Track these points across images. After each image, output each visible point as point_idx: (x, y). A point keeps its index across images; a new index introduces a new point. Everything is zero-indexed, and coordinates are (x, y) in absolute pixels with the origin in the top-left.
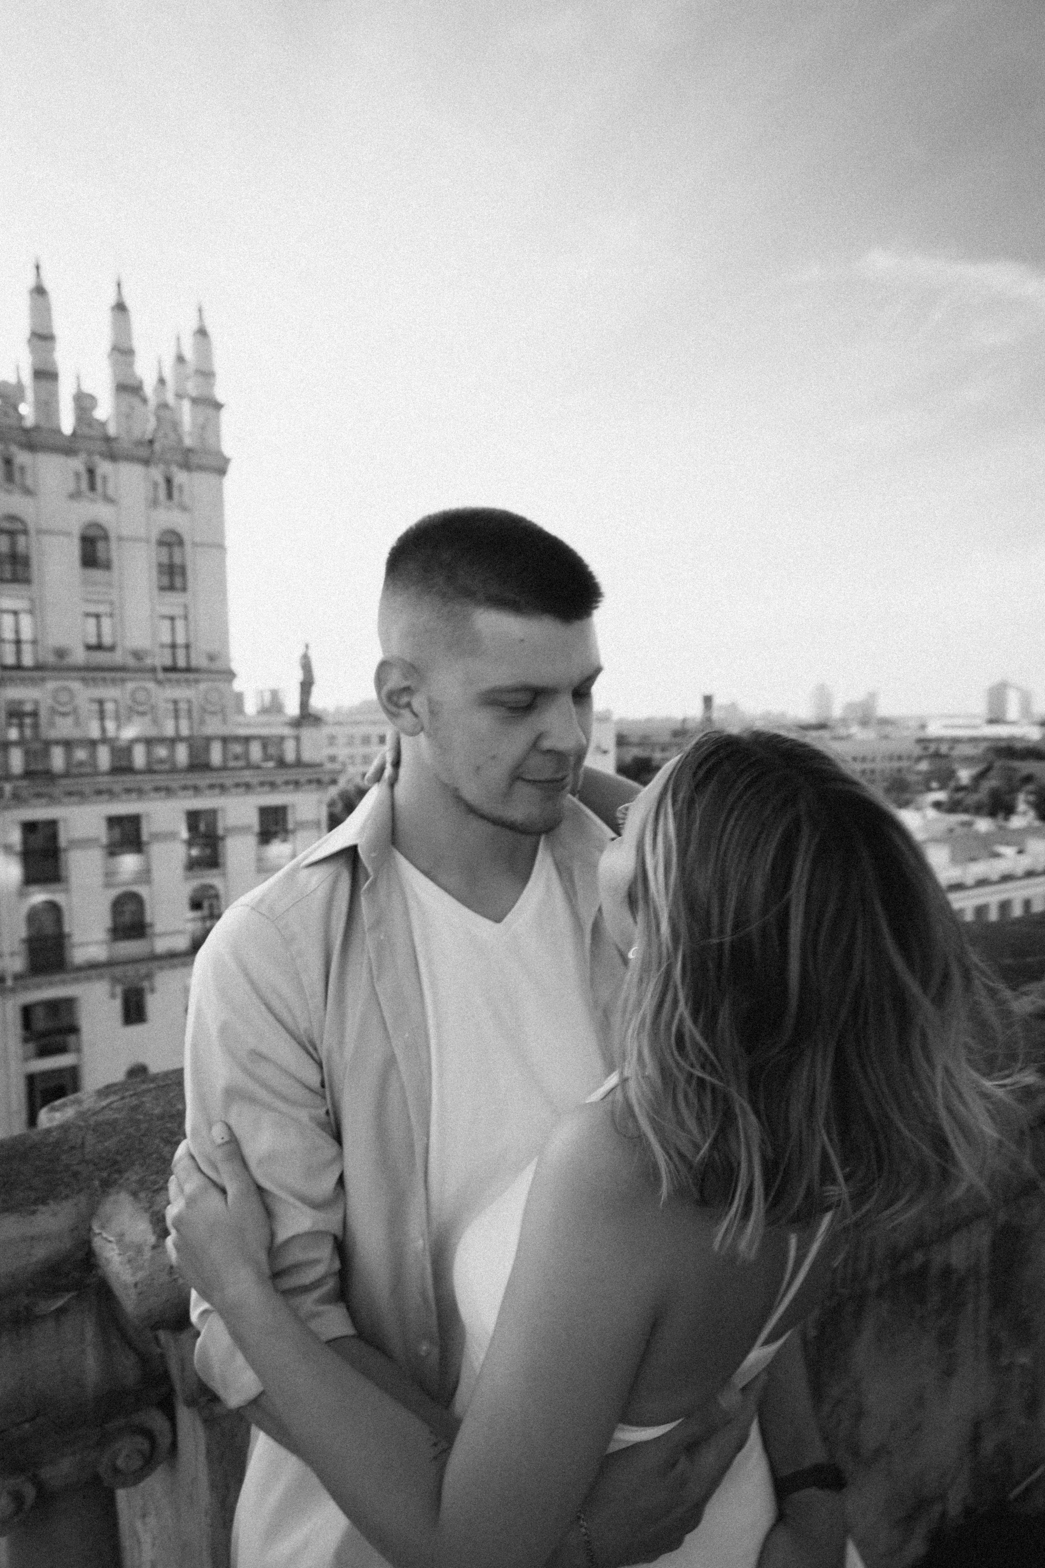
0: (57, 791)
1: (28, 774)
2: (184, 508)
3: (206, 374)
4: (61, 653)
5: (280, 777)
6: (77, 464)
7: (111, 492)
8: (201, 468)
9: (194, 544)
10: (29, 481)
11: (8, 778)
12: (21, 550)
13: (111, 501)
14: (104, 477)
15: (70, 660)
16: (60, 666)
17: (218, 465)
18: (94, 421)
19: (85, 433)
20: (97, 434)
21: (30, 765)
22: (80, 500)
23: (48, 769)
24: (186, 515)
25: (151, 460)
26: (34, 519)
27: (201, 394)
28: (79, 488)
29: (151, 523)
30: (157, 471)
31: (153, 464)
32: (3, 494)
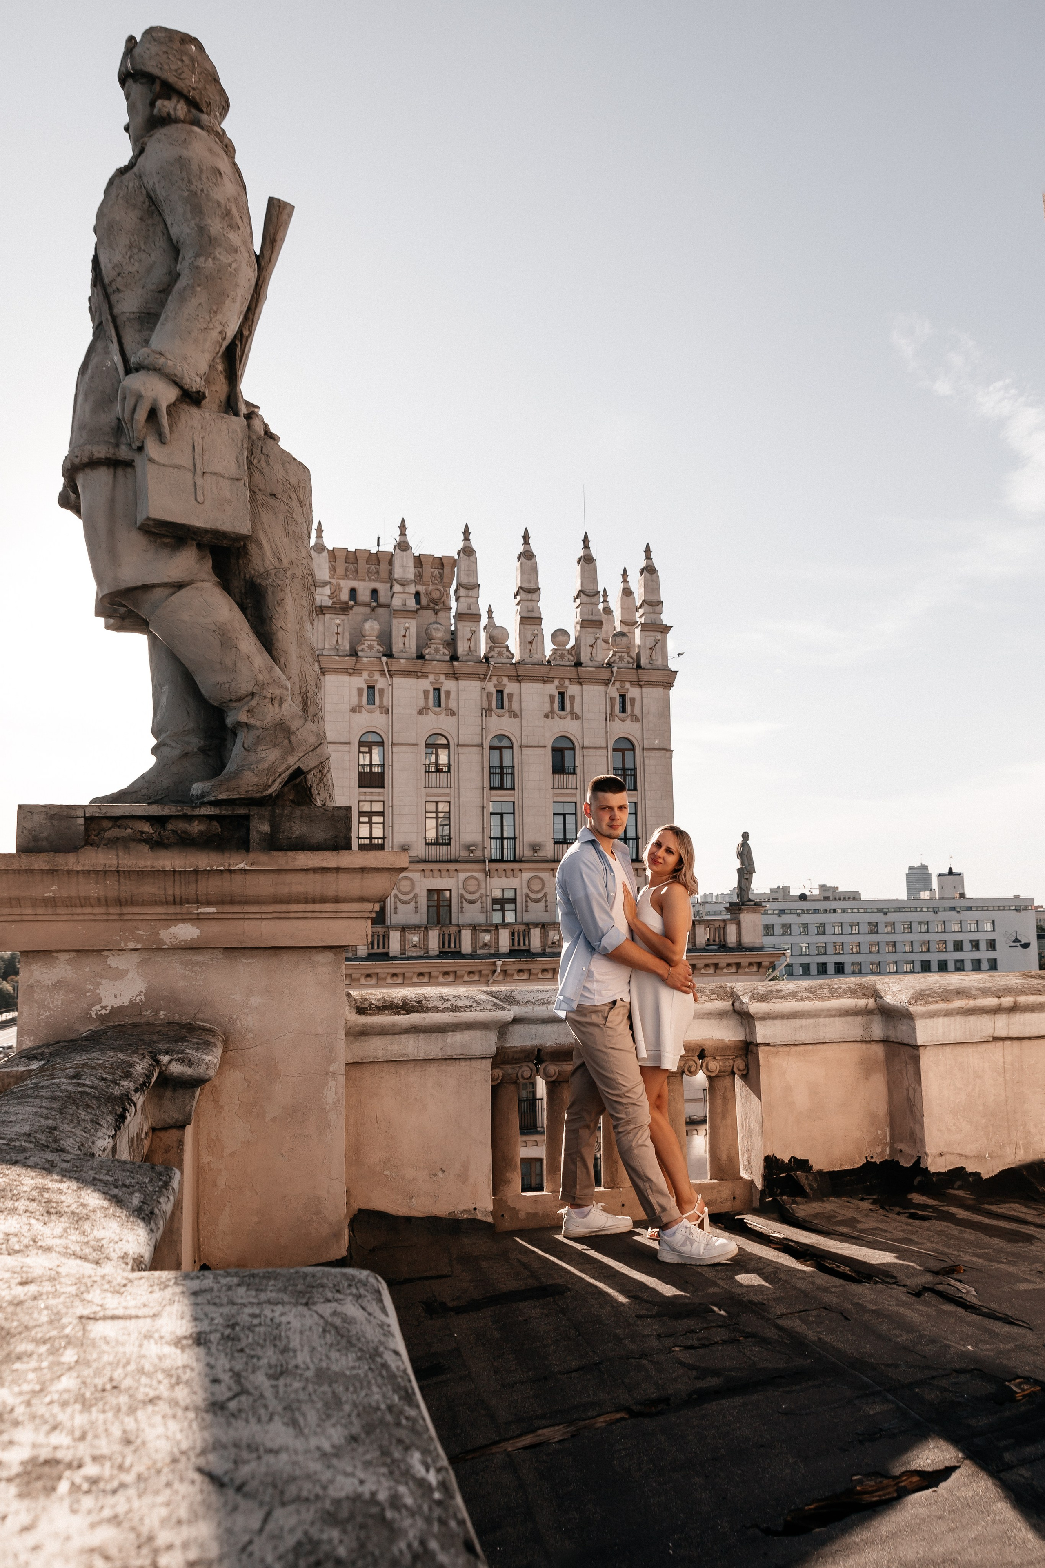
0: (536, 967)
1: (514, 952)
2: (635, 719)
3: (654, 604)
4: (535, 848)
5: (723, 958)
6: (551, 689)
7: (577, 709)
8: (651, 684)
9: (643, 749)
10: (515, 706)
11: (498, 955)
12: (507, 762)
13: (578, 718)
14: (572, 698)
15: (541, 854)
16: (534, 858)
17: (666, 679)
18: (566, 653)
19: (558, 663)
20: (568, 663)
21: (513, 945)
22: (553, 718)
23: (526, 947)
24: (637, 725)
25: (610, 680)
26: (518, 736)
27: (650, 621)
28: (552, 707)
29: (609, 734)
30: (614, 689)
31: (611, 684)
32: (495, 718)
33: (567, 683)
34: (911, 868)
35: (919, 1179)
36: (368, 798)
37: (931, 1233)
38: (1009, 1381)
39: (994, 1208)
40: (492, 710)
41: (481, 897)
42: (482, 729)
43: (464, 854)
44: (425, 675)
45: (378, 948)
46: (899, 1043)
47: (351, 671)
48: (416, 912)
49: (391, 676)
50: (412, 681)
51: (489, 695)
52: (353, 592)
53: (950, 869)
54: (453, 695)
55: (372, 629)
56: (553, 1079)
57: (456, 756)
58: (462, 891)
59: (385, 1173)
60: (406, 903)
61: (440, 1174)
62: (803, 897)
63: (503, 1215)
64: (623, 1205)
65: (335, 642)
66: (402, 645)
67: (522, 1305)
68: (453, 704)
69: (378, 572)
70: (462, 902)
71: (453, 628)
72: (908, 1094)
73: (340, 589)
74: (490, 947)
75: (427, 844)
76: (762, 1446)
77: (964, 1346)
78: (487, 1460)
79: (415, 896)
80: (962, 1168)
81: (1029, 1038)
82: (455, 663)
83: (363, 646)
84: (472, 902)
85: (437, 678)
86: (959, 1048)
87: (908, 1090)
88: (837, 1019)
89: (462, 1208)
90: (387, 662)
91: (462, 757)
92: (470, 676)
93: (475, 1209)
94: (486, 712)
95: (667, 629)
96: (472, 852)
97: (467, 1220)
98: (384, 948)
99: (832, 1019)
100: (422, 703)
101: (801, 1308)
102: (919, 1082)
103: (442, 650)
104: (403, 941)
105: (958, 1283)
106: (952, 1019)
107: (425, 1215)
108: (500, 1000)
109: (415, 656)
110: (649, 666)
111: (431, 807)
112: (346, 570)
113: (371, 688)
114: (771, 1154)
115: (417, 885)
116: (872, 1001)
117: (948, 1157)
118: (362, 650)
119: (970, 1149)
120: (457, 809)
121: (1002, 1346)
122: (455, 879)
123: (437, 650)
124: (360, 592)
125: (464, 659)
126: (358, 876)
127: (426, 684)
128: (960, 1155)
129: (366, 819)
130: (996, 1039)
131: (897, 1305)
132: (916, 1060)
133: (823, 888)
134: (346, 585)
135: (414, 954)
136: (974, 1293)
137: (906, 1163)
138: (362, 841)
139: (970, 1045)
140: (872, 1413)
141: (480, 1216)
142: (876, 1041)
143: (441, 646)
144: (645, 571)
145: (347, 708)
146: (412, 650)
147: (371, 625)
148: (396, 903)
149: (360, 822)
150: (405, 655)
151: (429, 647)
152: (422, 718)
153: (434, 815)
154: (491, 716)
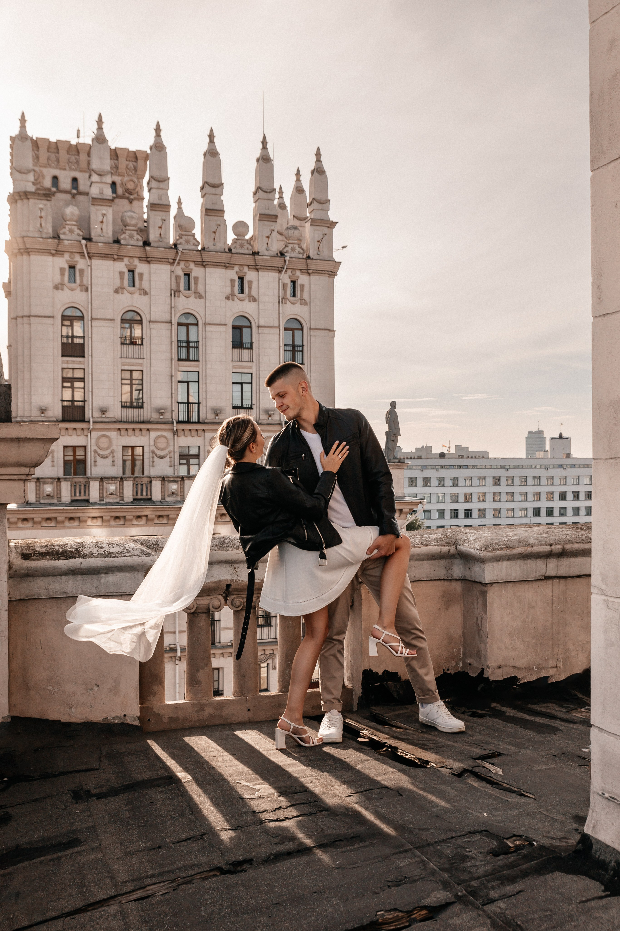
2: (304, 302)
3: (322, 201)
4: (216, 412)
6: (233, 274)
7: (254, 293)
8: (317, 272)
9: (310, 329)
10: (200, 288)
12: (193, 337)
13: (255, 300)
14: (250, 283)
15: (222, 417)
16: (215, 421)
17: (331, 269)
18: (245, 242)
19: (238, 251)
20: (247, 252)
22: (233, 300)
24: (306, 308)
25: (283, 268)
26: (202, 314)
27: (318, 217)
28: (233, 290)
29: (281, 315)
30: (287, 276)
31: (284, 271)
32: (182, 298)
33: (246, 269)
34: (530, 433)
35: (481, 686)
36: (70, 366)
37: (482, 728)
38: (507, 839)
39: (535, 707)
40: (180, 291)
41: (170, 453)
42: (171, 307)
43: (155, 416)
44: (120, 258)
45: (80, 496)
46: (472, 581)
47: (54, 252)
48: (113, 465)
49: (90, 258)
50: (109, 263)
51: (177, 278)
52: (55, 178)
53: (561, 435)
54: (146, 277)
55: (72, 213)
56: (193, 611)
57: (148, 330)
58: (153, 448)
59: (48, 688)
60: (105, 457)
61: (96, 688)
62: (442, 455)
63: (149, 720)
64: (249, 710)
65: (39, 225)
66: (100, 230)
67: (150, 791)
68: (145, 285)
69: (77, 162)
70: (153, 457)
71: (145, 216)
72: (477, 621)
73: (43, 177)
74: (177, 495)
75: (123, 407)
76: (315, 892)
77: (481, 813)
78: (104, 911)
79: (112, 452)
80: (515, 677)
81: (573, 577)
82: (148, 248)
83: (64, 230)
84: (161, 457)
85: (131, 261)
86: (518, 585)
87: (477, 618)
88: (425, 562)
89: (114, 715)
90: (86, 246)
91: (154, 332)
92: (160, 260)
93: (125, 715)
94: (175, 292)
95: (332, 225)
96: (162, 414)
97: (118, 724)
98: (85, 495)
99: (421, 562)
100: (118, 284)
101: (368, 788)
102: (486, 612)
103: (136, 236)
104: (101, 489)
105: (491, 766)
106: (514, 562)
107: (83, 721)
108: (148, 547)
109: (111, 240)
110: (316, 257)
111: (127, 375)
112: (48, 159)
113: (72, 267)
114: (368, 668)
115: (114, 442)
116: (453, 548)
117: (505, 669)
118: (64, 234)
119: (521, 663)
120: (149, 376)
121: (510, 812)
122: (147, 437)
123: (131, 237)
124: (61, 180)
125: (156, 244)
126: (15, 444)
127: (122, 266)
128: (514, 667)
129: (68, 384)
130: (547, 578)
131: (440, 784)
132: (484, 594)
133: (458, 447)
134: (49, 173)
135: (111, 501)
136: (501, 773)
137: (473, 674)
138: (65, 404)
139: (526, 583)
140: (401, 865)
141: (129, 721)
142: (456, 580)
143: (135, 233)
144: (315, 173)
145: (51, 285)
146: (109, 235)
147: (71, 211)
148: (95, 457)
149: (63, 387)
150: (102, 239)
151: (125, 233)
152: (118, 296)
153: (129, 382)
154: (179, 297)
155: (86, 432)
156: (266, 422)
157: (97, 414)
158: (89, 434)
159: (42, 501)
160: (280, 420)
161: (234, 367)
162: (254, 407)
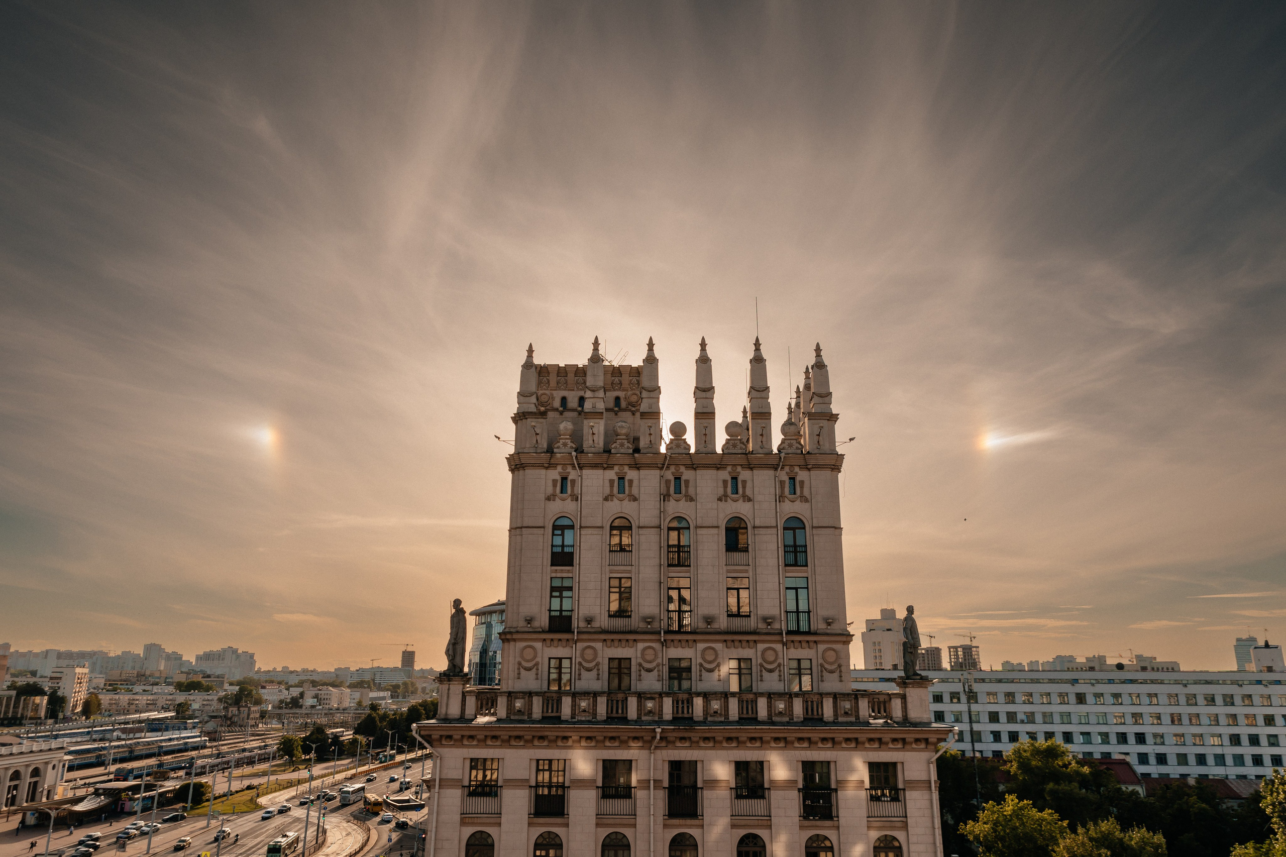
0: (695, 736)
1: (675, 720)
2: (804, 499)
3: (825, 395)
4: (709, 620)
6: (725, 475)
7: (748, 492)
8: (818, 466)
9: (813, 527)
10: (691, 491)
11: (660, 722)
12: (684, 541)
13: (749, 500)
14: (744, 482)
15: (715, 626)
16: (708, 630)
17: (833, 462)
18: (739, 441)
19: (731, 451)
20: (740, 451)
21: (677, 712)
22: (726, 501)
23: (690, 716)
24: (807, 505)
25: (778, 465)
26: (693, 518)
27: (819, 411)
28: (725, 491)
29: (778, 514)
30: (784, 472)
31: (779, 468)
32: (672, 502)
33: (739, 469)
34: (1238, 640)
36: (559, 575)
40: (669, 496)
41: (658, 665)
42: (660, 512)
43: (642, 625)
44: (610, 467)
45: (552, 712)
47: (547, 465)
48: (598, 679)
49: (581, 468)
50: (599, 472)
51: (668, 482)
52: (564, 400)
53: (1267, 642)
54: (635, 483)
55: (566, 428)
57: (637, 536)
58: (640, 660)
60: (589, 670)
62: (1120, 667)
65: (535, 442)
66: (591, 442)
68: (635, 491)
70: (640, 671)
73: (553, 398)
74: (654, 714)
75: (610, 616)
79: (598, 664)
82: (636, 455)
83: (558, 444)
84: (649, 670)
85: (622, 468)
90: (576, 457)
91: (643, 538)
92: (650, 466)
94: (665, 497)
95: (834, 418)
96: (649, 623)
98: (557, 712)
100: (607, 491)
103: (627, 444)
104: (574, 706)
109: (601, 450)
110: (816, 451)
111: (615, 583)
112: (558, 383)
113: (564, 479)
115: (600, 653)
118: (558, 448)
120: (637, 583)
123: (622, 445)
124: (569, 400)
125: (645, 451)
127: (611, 474)
129: (557, 594)
133: (1139, 658)
134: (558, 395)
135: (583, 719)
138: (553, 614)
143: (626, 441)
144: (815, 367)
145: (542, 497)
146: (601, 444)
147: (566, 426)
148: (579, 670)
149: (551, 596)
150: (593, 450)
151: (616, 442)
152: (608, 504)
153: (617, 590)
154: (669, 501)
155: (571, 643)
156: (764, 631)
157: (582, 624)
158: (574, 645)
159: (512, 717)
160: (781, 629)
161: (728, 571)
162: (752, 614)
